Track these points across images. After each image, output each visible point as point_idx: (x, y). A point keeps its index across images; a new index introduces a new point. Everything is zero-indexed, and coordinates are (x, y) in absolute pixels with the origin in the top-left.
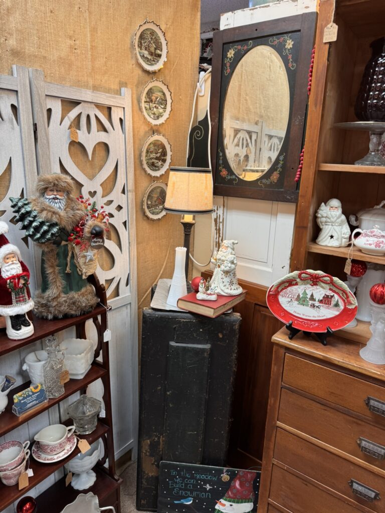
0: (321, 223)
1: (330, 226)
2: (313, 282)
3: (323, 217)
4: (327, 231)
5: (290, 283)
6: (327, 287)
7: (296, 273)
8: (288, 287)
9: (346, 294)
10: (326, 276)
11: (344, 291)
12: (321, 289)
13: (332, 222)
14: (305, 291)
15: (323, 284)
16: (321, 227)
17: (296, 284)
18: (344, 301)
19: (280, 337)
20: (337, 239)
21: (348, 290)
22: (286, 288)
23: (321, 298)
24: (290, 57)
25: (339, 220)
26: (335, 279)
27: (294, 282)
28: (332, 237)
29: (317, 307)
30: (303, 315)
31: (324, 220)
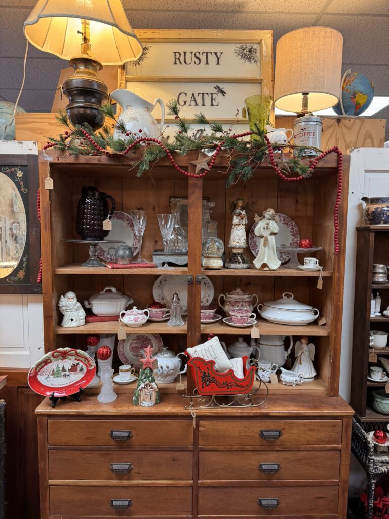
0: (63, 310)
1: (70, 312)
2: (63, 357)
3: (63, 306)
4: (68, 316)
5: (46, 362)
6: (73, 358)
7: (50, 353)
8: (44, 366)
9: (87, 360)
10: (72, 350)
11: (86, 358)
12: (69, 361)
13: (71, 309)
14: (58, 366)
15: (70, 357)
16: (63, 313)
17: (51, 362)
18: (86, 365)
19: (41, 409)
20: (76, 321)
21: (88, 356)
22: (43, 367)
23: (70, 368)
24: (22, 183)
25: (76, 307)
26: (79, 351)
27: (49, 361)
28: (72, 320)
29: (68, 375)
30: (59, 385)
31: (64, 308)
